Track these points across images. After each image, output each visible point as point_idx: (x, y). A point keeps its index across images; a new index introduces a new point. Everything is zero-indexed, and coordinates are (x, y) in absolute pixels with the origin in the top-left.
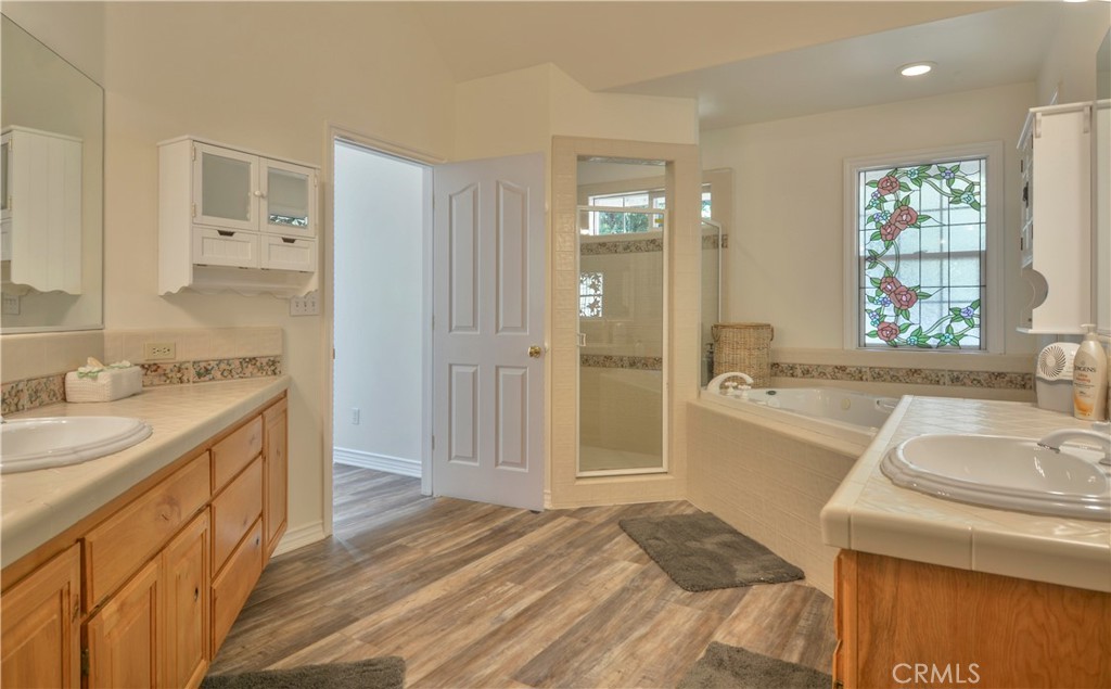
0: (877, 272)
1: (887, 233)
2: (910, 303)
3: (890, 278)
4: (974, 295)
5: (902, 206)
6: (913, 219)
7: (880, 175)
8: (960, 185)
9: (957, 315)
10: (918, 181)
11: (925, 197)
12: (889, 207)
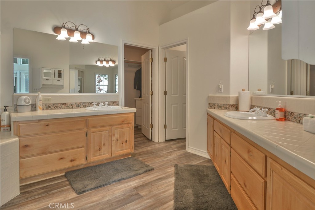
0: (98, 87)
1: (99, 82)
2: (101, 90)
3: (99, 87)
4: (107, 90)
5: (100, 79)
6: (102, 81)
7: (98, 75)
8: (106, 78)
9: (105, 92)
10: (102, 76)
11: (102, 78)
12: (99, 79)
